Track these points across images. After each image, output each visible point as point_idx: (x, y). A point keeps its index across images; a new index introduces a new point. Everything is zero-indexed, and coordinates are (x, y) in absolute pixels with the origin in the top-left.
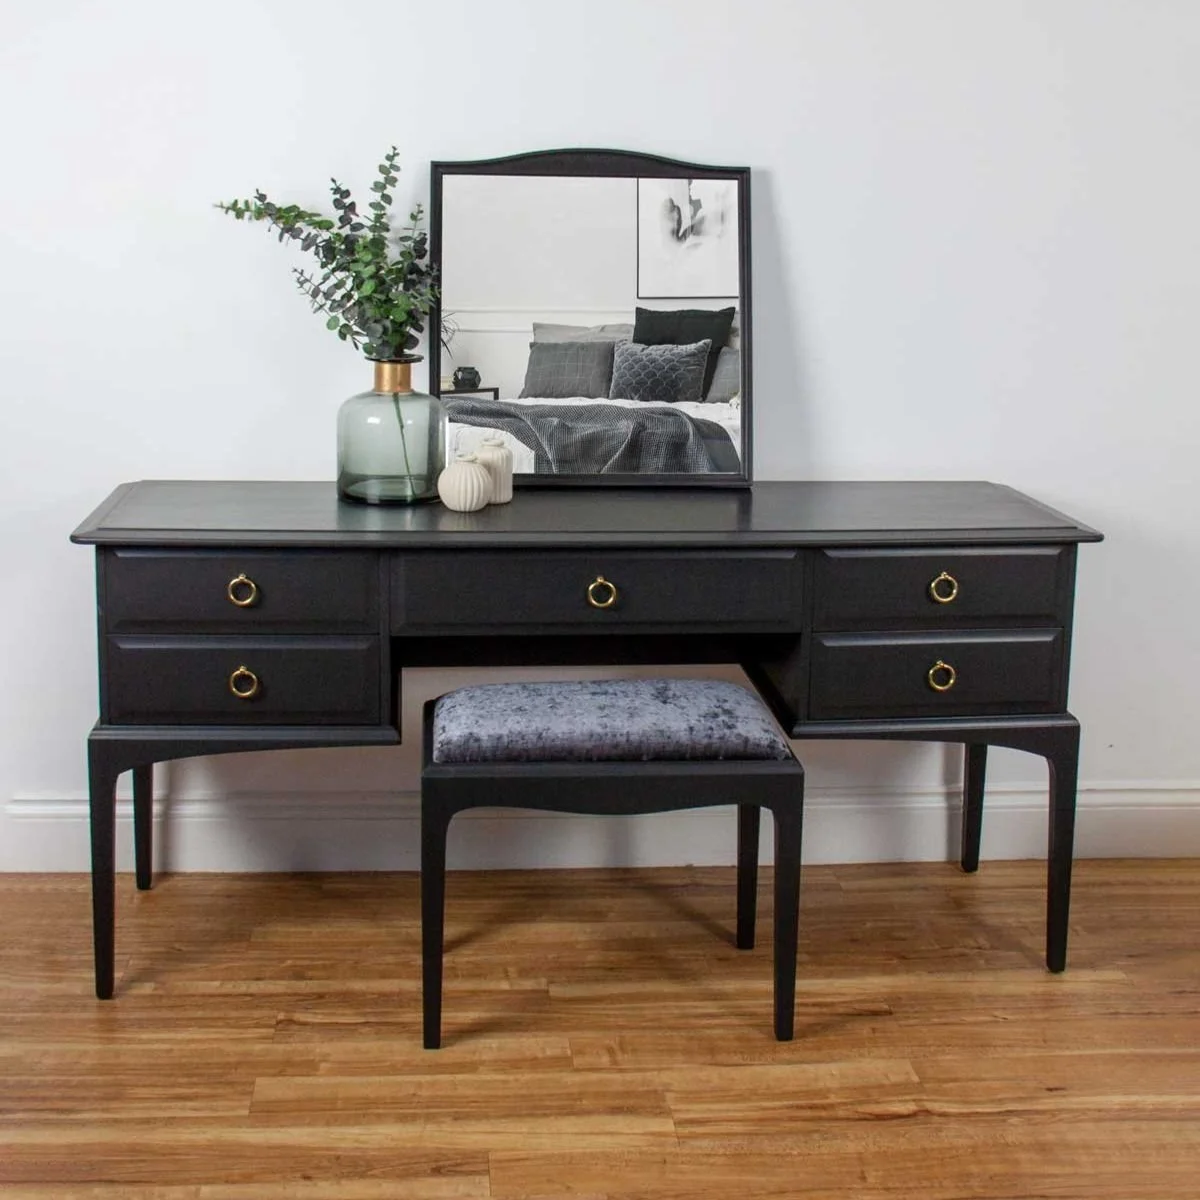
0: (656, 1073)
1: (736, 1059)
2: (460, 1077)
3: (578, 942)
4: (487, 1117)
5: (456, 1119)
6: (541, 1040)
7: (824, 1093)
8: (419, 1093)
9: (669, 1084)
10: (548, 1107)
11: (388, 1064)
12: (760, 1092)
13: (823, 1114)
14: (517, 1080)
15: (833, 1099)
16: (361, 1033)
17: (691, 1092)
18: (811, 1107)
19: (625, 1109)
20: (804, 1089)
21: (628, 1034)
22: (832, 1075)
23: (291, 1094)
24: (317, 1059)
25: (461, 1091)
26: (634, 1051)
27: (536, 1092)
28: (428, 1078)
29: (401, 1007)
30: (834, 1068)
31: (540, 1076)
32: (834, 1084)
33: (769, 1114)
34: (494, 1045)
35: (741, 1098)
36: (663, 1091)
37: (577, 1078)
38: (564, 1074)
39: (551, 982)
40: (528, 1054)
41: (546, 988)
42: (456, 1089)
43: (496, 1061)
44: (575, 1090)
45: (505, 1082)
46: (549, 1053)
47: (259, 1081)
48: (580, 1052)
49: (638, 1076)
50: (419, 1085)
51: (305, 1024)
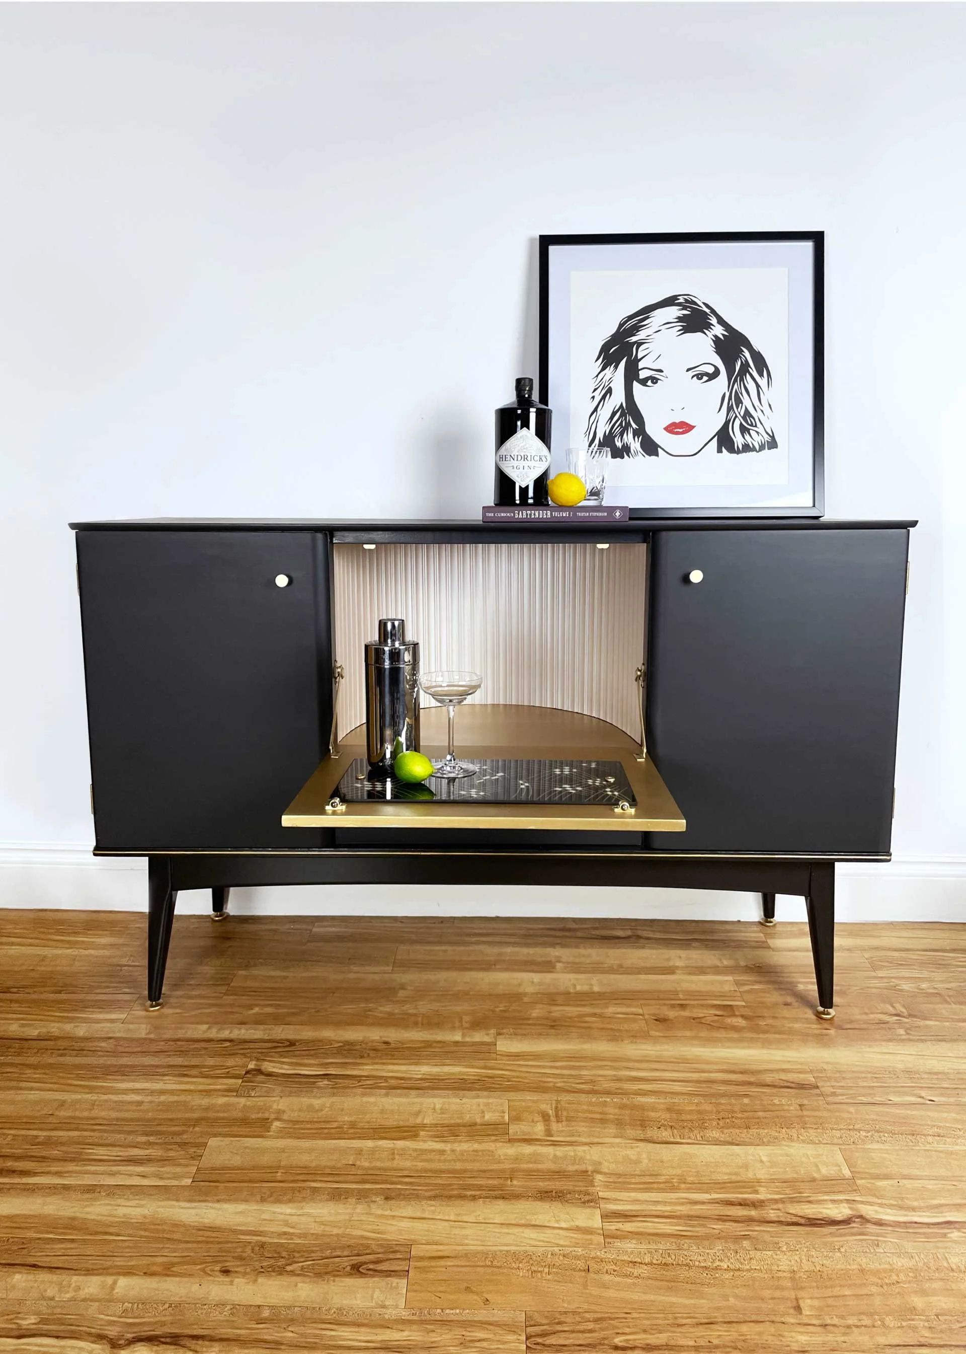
0: (586, 1148)
1: (666, 1134)
2: (400, 1144)
3: (525, 994)
4: (417, 1197)
5: (387, 1198)
6: (481, 1101)
7: (752, 1185)
8: (358, 1163)
9: (600, 1163)
10: (480, 1188)
11: (335, 1125)
12: (690, 1179)
13: (753, 1213)
14: (453, 1151)
15: (763, 1194)
16: (318, 1088)
17: (619, 1175)
18: (742, 1204)
19: (554, 1194)
20: (734, 1178)
21: (565, 1098)
22: (761, 1161)
23: (237, 1161)
24: (272, 1116)
25: (398, 1163)
26: (569, 1119)
27: (469, 1166)
28: (370, 1144)
29: (362, 1057)
30: (763, 1152)
31: (476, 1146)
32: (762, 1174)
33: (697, 1209)
34: (438, 1106)
35: (670, 1187)
36: (592, 1172)
37: (510, 1151)
38: (498, 1145)
39: (499, 1034)
40: (467, 1118)
41: (493, 1040)
42: (393, 1159)
43: (436, 1125)
44: (507, 1166)
45: (442, 1152)
46: (488, 1117)
47: (213, 1142)
48: (516, 1118)
49: (569, 1151)
50: (359, 1152)
51: (270, 1075)
